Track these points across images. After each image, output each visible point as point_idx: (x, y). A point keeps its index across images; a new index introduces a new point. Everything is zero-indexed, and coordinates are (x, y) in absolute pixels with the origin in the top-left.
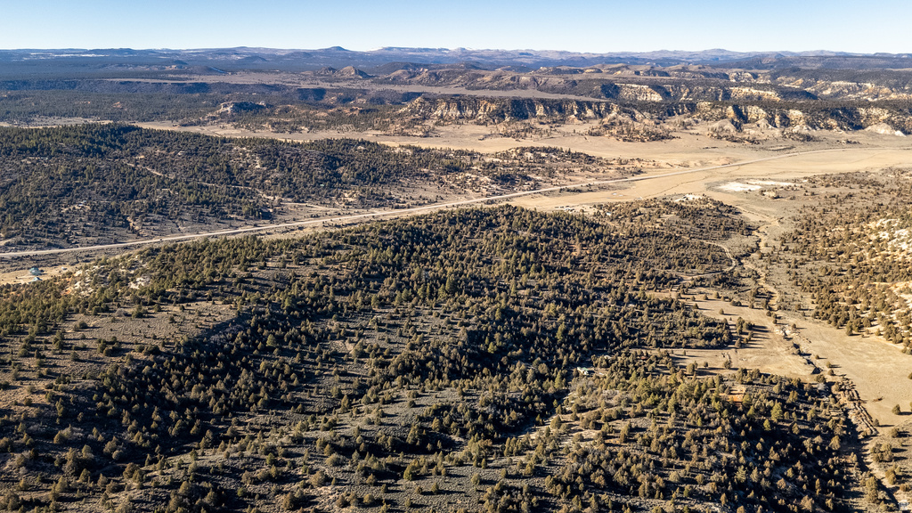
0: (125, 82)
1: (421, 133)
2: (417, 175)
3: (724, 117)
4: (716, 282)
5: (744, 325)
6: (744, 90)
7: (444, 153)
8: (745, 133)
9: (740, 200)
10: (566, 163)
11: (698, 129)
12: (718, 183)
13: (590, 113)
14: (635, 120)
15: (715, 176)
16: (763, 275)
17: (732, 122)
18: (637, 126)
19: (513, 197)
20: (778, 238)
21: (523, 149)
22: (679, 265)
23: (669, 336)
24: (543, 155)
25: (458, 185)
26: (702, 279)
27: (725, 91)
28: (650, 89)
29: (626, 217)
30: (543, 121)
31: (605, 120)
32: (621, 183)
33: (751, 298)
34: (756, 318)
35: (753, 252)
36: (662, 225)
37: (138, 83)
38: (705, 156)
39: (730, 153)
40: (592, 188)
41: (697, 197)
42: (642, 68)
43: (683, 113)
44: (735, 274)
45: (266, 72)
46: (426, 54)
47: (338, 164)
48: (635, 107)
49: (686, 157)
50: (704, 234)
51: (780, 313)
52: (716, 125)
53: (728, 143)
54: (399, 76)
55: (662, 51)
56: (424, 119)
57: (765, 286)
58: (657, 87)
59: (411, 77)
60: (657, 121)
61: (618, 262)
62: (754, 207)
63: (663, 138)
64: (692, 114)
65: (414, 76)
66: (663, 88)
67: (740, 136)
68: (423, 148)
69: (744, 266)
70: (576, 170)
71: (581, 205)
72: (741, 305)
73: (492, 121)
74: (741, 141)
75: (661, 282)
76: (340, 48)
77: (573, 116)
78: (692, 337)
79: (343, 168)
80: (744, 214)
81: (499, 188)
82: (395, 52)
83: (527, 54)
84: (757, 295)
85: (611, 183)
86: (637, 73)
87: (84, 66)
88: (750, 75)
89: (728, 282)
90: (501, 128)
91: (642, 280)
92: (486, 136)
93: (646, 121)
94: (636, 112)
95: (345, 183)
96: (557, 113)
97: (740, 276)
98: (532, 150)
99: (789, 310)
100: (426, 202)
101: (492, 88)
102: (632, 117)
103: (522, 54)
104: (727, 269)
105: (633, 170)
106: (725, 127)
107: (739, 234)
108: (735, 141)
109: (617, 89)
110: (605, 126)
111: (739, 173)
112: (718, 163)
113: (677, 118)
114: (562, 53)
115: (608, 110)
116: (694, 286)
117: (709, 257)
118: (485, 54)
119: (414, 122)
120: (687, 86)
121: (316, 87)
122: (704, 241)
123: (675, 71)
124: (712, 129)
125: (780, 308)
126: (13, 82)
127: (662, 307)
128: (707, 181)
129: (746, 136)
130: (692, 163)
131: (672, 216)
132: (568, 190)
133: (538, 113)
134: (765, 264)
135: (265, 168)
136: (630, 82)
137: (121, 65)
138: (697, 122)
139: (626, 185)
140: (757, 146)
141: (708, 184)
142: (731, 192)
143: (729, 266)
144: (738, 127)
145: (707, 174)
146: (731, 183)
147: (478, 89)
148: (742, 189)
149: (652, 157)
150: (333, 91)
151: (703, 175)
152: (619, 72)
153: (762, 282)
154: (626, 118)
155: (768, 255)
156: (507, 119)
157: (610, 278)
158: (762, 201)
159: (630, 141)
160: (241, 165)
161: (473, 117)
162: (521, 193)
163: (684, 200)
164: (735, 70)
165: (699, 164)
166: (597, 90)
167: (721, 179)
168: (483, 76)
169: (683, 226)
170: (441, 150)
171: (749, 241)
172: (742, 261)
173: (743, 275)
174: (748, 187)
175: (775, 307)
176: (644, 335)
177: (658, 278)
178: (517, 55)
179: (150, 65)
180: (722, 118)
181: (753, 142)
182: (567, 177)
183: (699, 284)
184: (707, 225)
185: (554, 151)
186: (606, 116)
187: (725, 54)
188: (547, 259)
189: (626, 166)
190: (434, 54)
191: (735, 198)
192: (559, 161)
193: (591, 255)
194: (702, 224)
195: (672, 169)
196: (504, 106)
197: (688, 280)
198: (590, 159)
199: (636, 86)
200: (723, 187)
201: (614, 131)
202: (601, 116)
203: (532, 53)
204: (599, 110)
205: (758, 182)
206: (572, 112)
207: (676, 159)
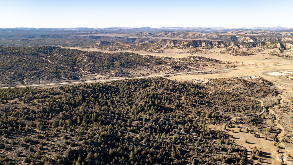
0: (76, 36)
1: (158, 52)
2: (144, 65)
3: (276, 47)
4: (249, 121)
5: (257, 152)
6: (286, 39)
7: (160, 58)
8: (284, 53)
9: (276, 79)
10: (206, 63)
11: (265, 52)
12: (268, 72)
13: (222, 45)
14: (240, 48)
15: (267, 69)
16: (278, 118)
17: (279, 49)
18: (240, 50)
19: (177, 75)
20: (291, 98)
21: (191, 57)
22: (233, 110)
23: (205, 158)
24: (198, 59)
25: (158, 69)
26: (241, 119)
27: (279, 39)
28: (249, 38)
29: (219, 85)
30: (204, 48)
31: (228, 48)
32: (225, 70)
33: (267, 132)
34: (267, 147)
35: (276, 104)
36: (233, 89)
37: (80, 36)
38: (265, 62)
39: (276, 61)
40: (212, 72)
41: (255, 77)
42: (248, 32)
43: (260, 46)
44: (262, 117)
45: (120, 33)
46: (175, 29)
47: (115, 60)
48: (240, 43)
49: (256, 61)
50: (253, 94)
51: (282, 144)
52: (272, 50)
53: (277, 57)
54: (161, 35)
55: (258, 27)
56: (161, 47)
57: (278, 125)
58: (252, 38)
59: (165, 35)
60: (248, 48)
61: (201, 107)
62: (282, 83)
63: (249, 54)
64: (263, 46)
65: (167, 34)
66: (255, 38)
67: (282, 54)
68: (154, 56)
69: (269, 112)
70: (209, 65)
71: (203, 79)
72: (260, 137)
73: (185, 48)
74: (282, 56)
75: (218, 119)
76: (148, 27)
77: (216, 46)
78: (219, 160)
79: (116, 62)
80: (276, 86)
81: (173, 71)
82: (166, 28)
83: (209, 28)
84: (272, 131)
85: (221, 70)
86: (246, 33)
87: (70, 32)
88: (290, 34)
89: (257, 121)
90: (187, 50)
91: (209, 117)
92: (181, 53)
93: (244, 49)
94: (240, 45)
95: (115, 67)
96: (210, 45)
97: (265, 118)
98: (194, 57)
99: (288, 142)
100: (142, 75)
101: (191, 38)
102: (239, 47)
103: (208, 28)
104: (258, 114)
105: (232, 66)
106: (276, 51)
107: (271, 95)
108: (280, 56)
109: (237, 38)
110: (227, 50)
111: (279, 68)
112: (270, 64)
113: (257, 48)
114: (221, 28)
115: (230, 44)
116: (237, 123)
117: (251, 107)
118: (195, 28)
119: (157, 48)
120: (264, 37)
121: (133, 38)
122: (251, 98)
123: (261, 33)
124: (270, 52)
125: (283, 141)
126: (45, 36)
127: (211, 136)
128: (263, 71)
129: (285, 55)
130: (259, 64)
131: (240, 85)
132: (202, 73)
133: (203, 45)
134: (280, 112)
135: (87, 61)
136: (242, 36)
137: (79, 32)
138: (265, 49)
139: (227, 71)
140: (289, 58)
141: (263, 72)
142: (272, 76)
143: (261, 112)
144: (281, 51)
145: (264, 68)
146: (274, 72)
147: (187, 38)
148: (278, 75)
149: (242, 61)
150: (139, 39)
151: (262, 69)
152: (239, 33)
153: (276, 123)
154: (236, 47)
155: (284, 107)
156: (190, 47)
157: (192, 115)
158: (286, 80)
159: (236, 55)
160: (80, 60)
161: (179, 46)
162: (182, 73)
163: (250, 78)
164: (284, 32)
165: (262, 64)
166: (229, 39)
167: (270, 70)
168: (189, 34)
169: (243, 90)
170: (160, 57)
171: (275, 99)
172: (269, 109)
173: (267, 118)
174: (280, 74)
175: (280, 140)
176: (190, 156)
177: (217, 117)
178: (206, 29)
179: (88, 32)
180: (275, 48)
181: (287, 57)
182: (204, 68)
183: (240, 122)
184: (255, 90)
185: (203, 58)
186: (228, 47)
187: (282, 28)
188: (165, 103)
189: (230, 64)
190: (178, 29)
191: (274, 78)
192: (204, 62)
193: (188, 102)
194: (253, 90)
195: (250, 66)
196: (190, 43)
197: (234, 119)
198: (216, 61)
199: (244, 37)
200: (270, 74)
201: (230, 52)
202: (226, 46)
203: (211, 28)
204: (226, 44)
205: (286, 72)
206: (216, 45)
207: (253, 62)
